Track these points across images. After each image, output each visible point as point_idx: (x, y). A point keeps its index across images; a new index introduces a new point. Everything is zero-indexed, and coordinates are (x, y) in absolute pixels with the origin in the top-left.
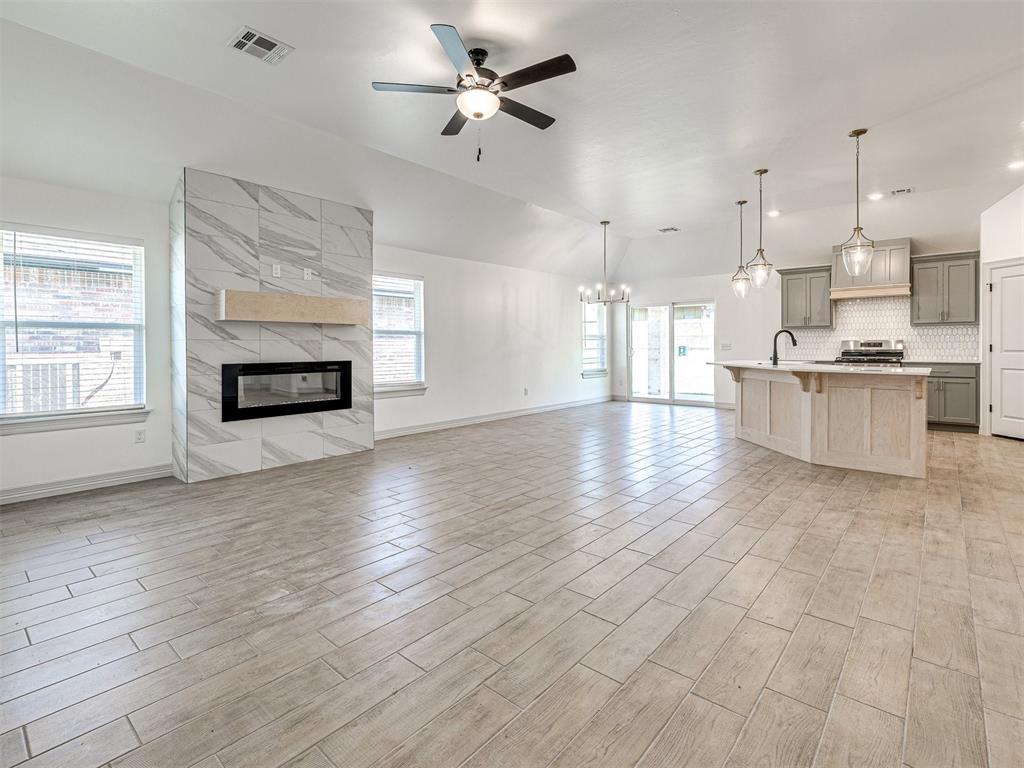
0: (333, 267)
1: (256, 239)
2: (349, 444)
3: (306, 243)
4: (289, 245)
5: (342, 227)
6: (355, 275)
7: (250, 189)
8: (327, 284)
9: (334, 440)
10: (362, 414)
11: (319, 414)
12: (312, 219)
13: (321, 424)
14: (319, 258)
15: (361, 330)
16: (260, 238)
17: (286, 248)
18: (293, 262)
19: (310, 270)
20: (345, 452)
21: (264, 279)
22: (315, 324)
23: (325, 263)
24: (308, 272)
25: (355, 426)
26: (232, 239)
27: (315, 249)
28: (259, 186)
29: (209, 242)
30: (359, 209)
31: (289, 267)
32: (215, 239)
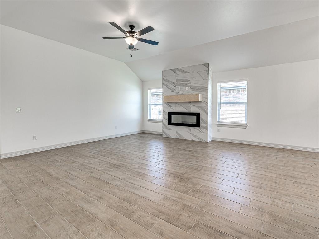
0: (195, 85)
1: (175, 82)
2: (199, 138)
3: (187, 80)
4: (182, 81)
5: (197, 72)
6: (202, 86)
7: (174, 70)
8: (193, 90)
9: (195, 136)
10: (204, 130)
11: (190, 127)
12: (189, 73)
13: (190, 130)
14: (190, 83)
15: (204, 103)
16: (176, 82)
17: (182, 83)
18: (183, 86)
19: (188, 87)
20: (198, 140)
21: (177, 91)
22: (189, 102)
23: (192, 84)
24: (187, 88)
25: (201, 133)
26: (170, 83)
27: (189, 81)
28: (176, 69)
29: (166, 85)
30: (203, 64)
31: (182, 87)
32: (168, 84)
